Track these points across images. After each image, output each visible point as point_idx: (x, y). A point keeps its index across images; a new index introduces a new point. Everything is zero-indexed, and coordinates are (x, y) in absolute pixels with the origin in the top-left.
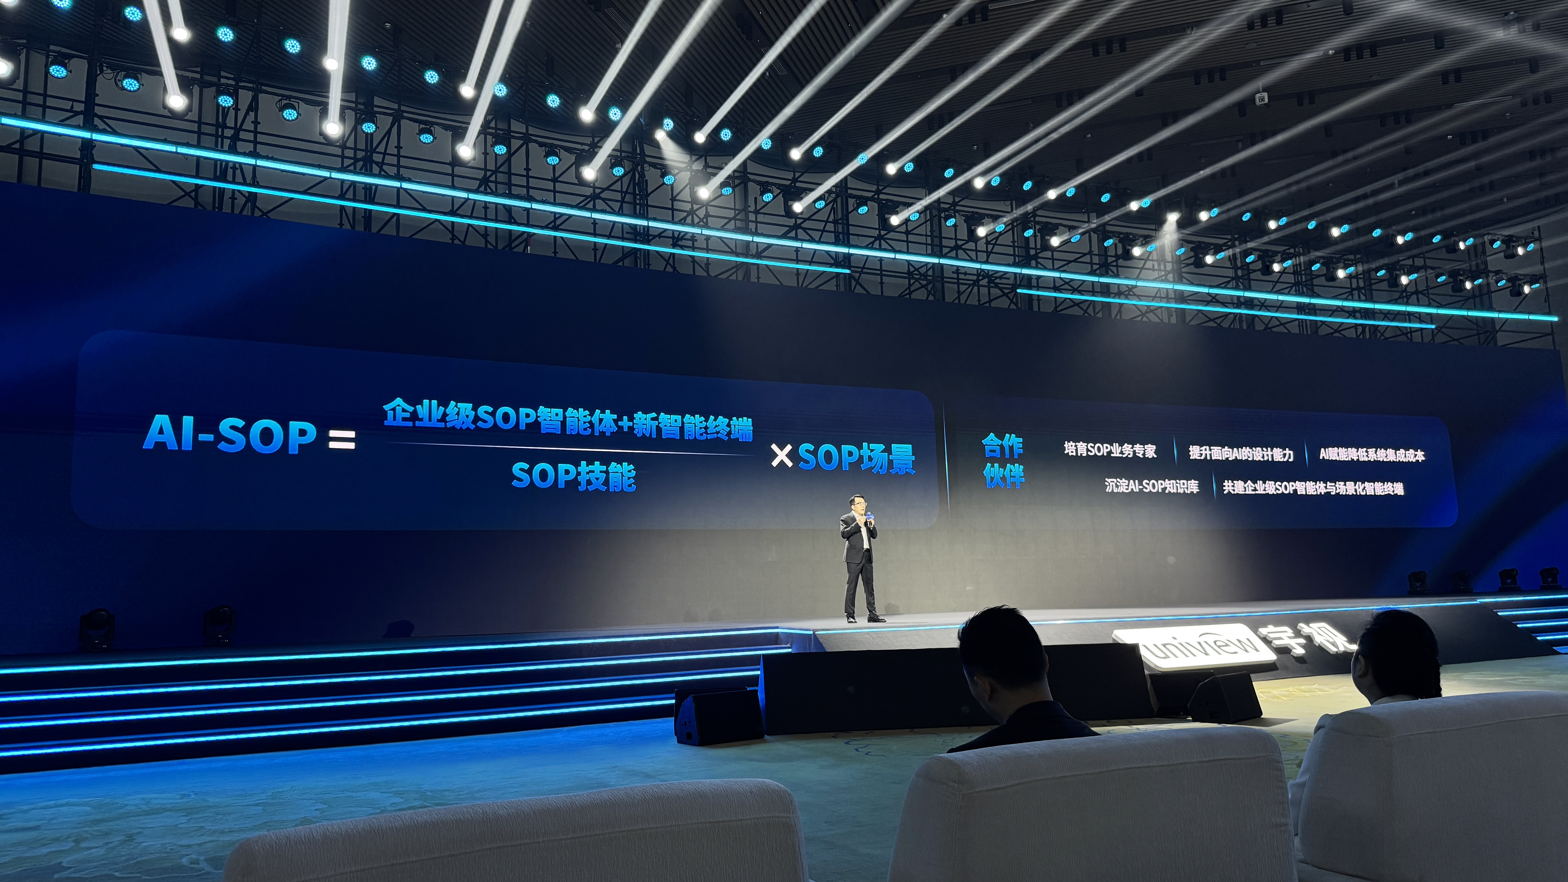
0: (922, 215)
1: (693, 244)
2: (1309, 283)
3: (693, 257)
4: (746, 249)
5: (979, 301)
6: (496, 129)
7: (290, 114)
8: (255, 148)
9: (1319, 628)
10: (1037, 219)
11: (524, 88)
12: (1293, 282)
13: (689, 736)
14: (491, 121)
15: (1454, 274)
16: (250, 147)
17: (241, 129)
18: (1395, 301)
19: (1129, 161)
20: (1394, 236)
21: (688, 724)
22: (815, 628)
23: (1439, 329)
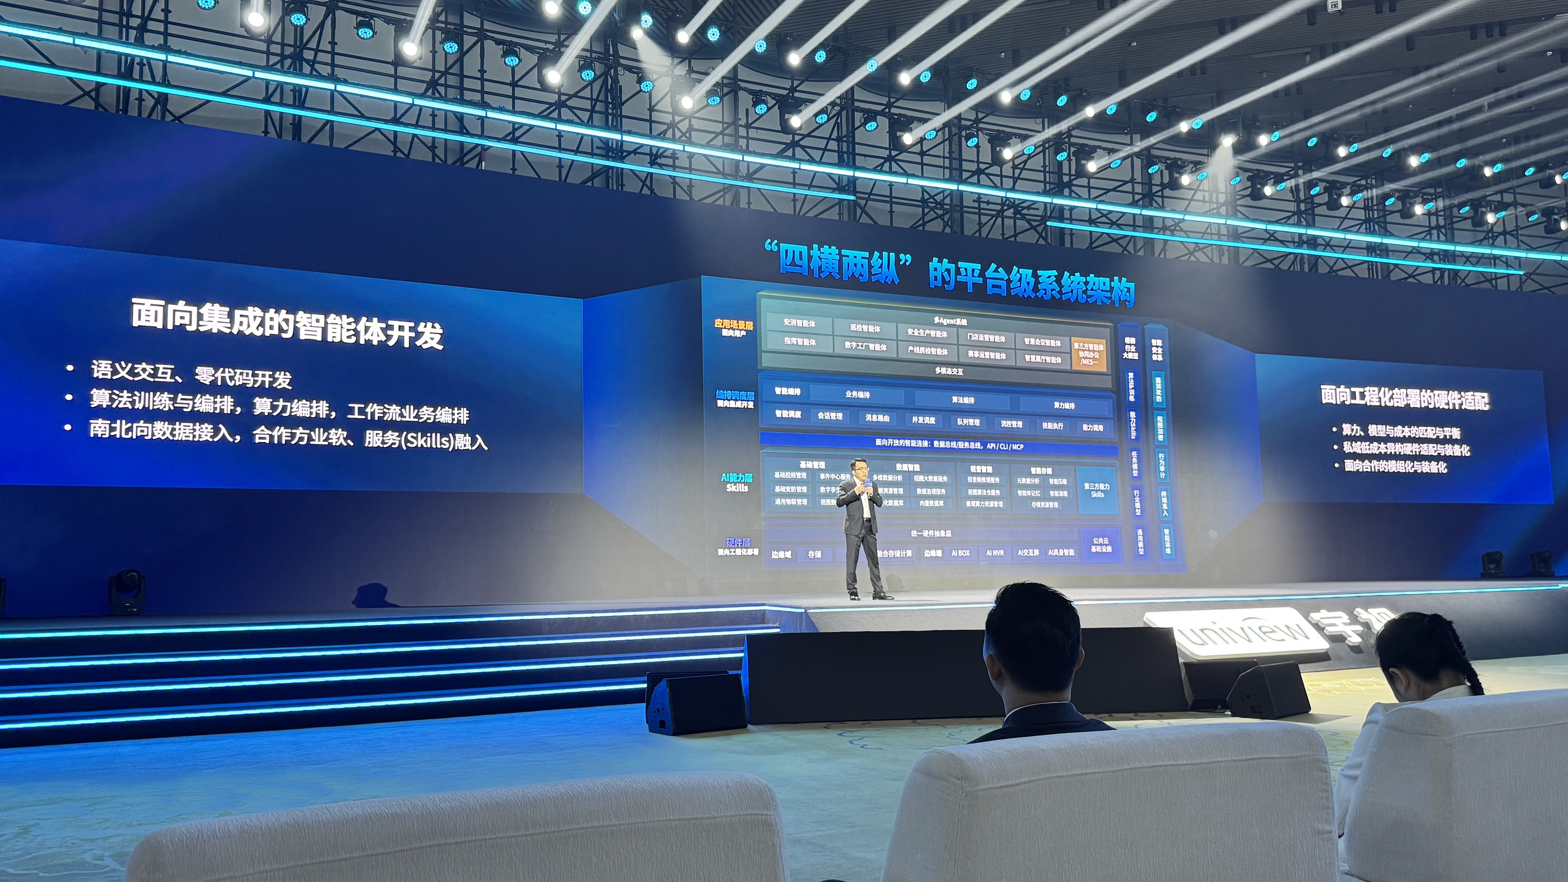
0: (940, 133)
1: (674, 162)
2: (1382, 220)
3: (673, 178)
4: (735, 169)
5: (1003, 234)
6: (446, 23)
7: (207, 2)
8: (166, 41)
9: (1379, 614)
10: (1073, 140)
12: (1364, 218)
13: (662, 724)
14: (440, 14)
15: (1547, 213)
16: (160, 40)
17: (148, 18)
18: (1479, 243)
19: (1180, 74)
20: (1481, 168)
21: (661, 711)
22: (805, 605)
23: (1528, 275)
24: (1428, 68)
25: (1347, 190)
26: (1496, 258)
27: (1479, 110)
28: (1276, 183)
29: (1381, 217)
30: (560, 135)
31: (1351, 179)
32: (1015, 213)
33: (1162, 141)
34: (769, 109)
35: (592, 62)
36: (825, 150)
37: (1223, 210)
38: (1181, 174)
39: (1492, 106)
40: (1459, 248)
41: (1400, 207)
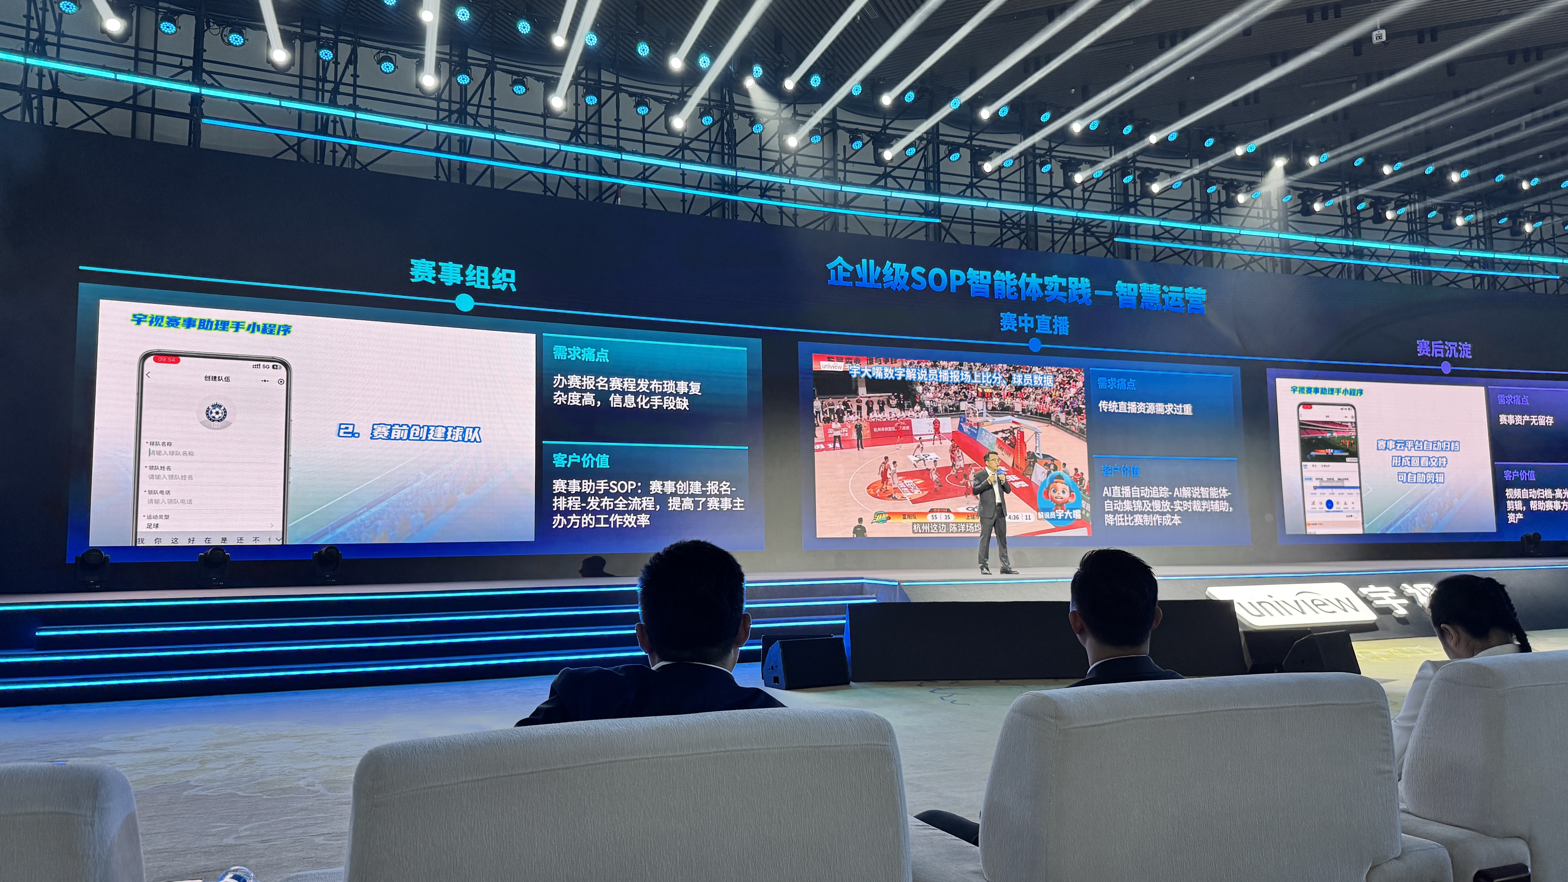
0: (1017, 161)
1: (781, 194)
2: (1424, 231)
3: (780, 207)
4: (834, 199)
5: (1074, 250)
6: (586, 79)
7: (388, 67)
8: (355, 101)
9: (1424, 589)
10: (1138, 164)
11: (614, 37)
12: (1407, 230)
13: (776, 680)
14: (581, 72)
16: (350, 100)
17: (340, 83)
18: (1517, 251)
19: (1235, 103)
20: (1518, 182)
21: (774, 669)
22: (900, 579)
23: (1564, 280)
24: (1468, 91)
25: (1392, 205)
26: (1533, 264)
27: (1517, 129)
28: (1325, 200)
29: (1423, 229)
30: (683, 173)
31: (1395, 195)
32: (1085, 231)
33: (1219, 165)
34: (864, 145)
35: (711, 109)
36: (913, 179)
37: (1276, 225)
38: (1237, 193)
39: (1528, 125)
40: (1498, 256)
41: (1442, 220)
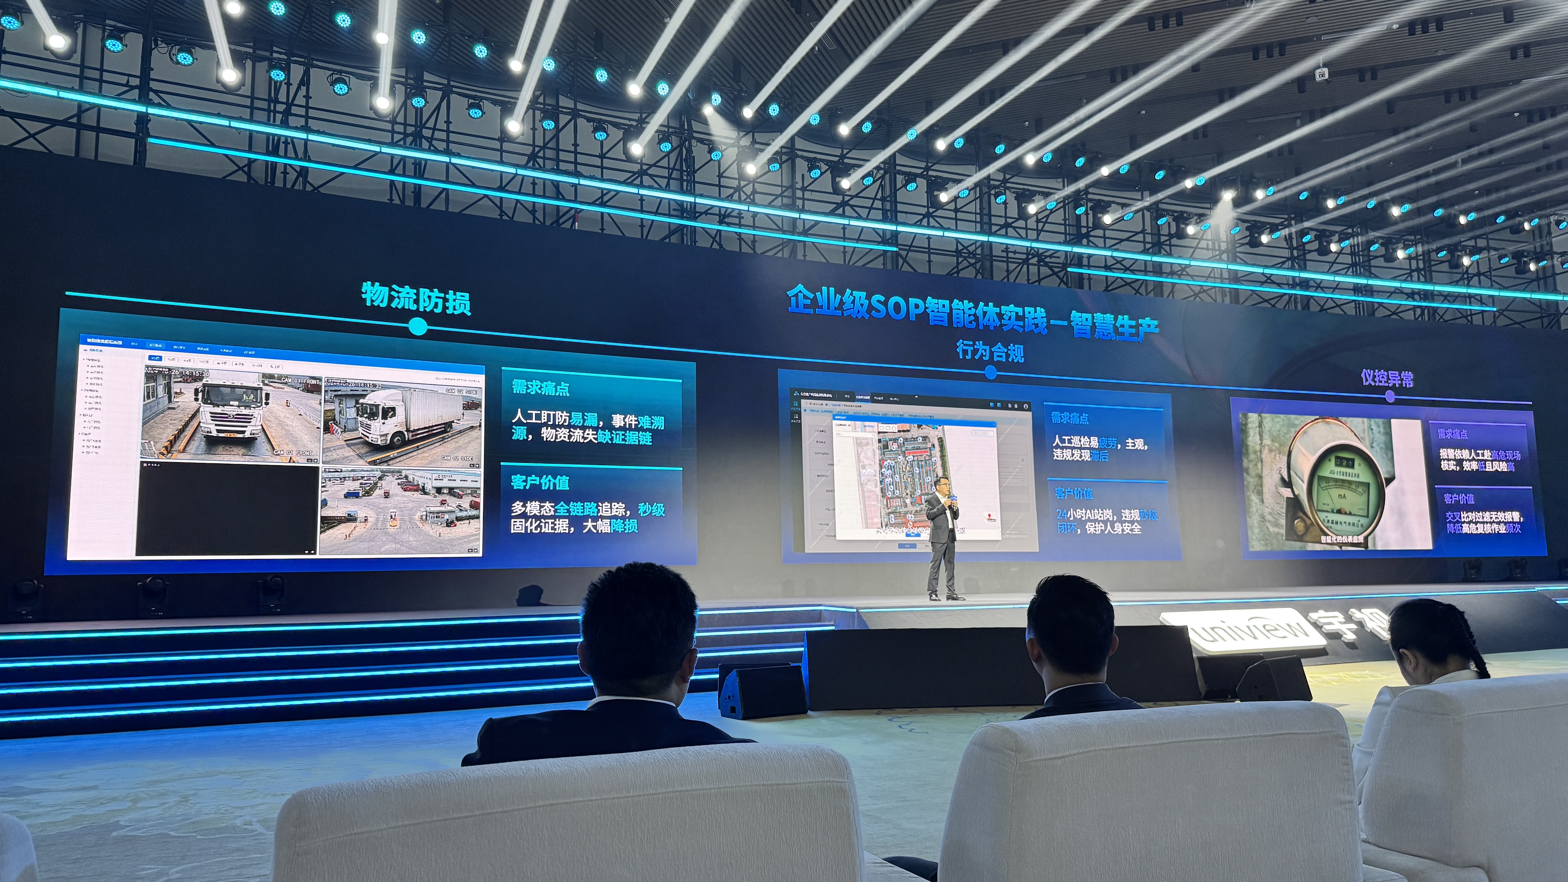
0: (972, 192)
1: (740, 221)
2: (1366, 264)
3: (739, 234)
4: (793, 226)
5: (1028, 280)
6: (544, 104)
7: (341, 89)
8: (306, 122)
9: (1371, 614)
10: (1090, 196)
11: (572, 63)
12: (1350, 262)
13: (733, 710)
14: (539, 97)
15: (1517, 256)
16: (302, 121)
17: (292, 104)
18: (1456, 283)
19: (1184, 137)
20: (1456, 217)
21: (731, 698)
22: (858, 606)
23: (1501, 312)
24: (1407, 129)
25: (1336, 238)
26: (1471, 296)
27: (1453, 165)
28: (1272, 232)
29: (1366, 261)
30: (642, 199)
31: (1339, 228)
32: (1039, 261)
33: (1169, 197)
34: (822, 174)
35: (669, 135)
36: (871, 208)
37: (1225, 256)
38: (1187, 225)
39: (1465, 161)
40: (1438, 288)
41: (1384, 253)
